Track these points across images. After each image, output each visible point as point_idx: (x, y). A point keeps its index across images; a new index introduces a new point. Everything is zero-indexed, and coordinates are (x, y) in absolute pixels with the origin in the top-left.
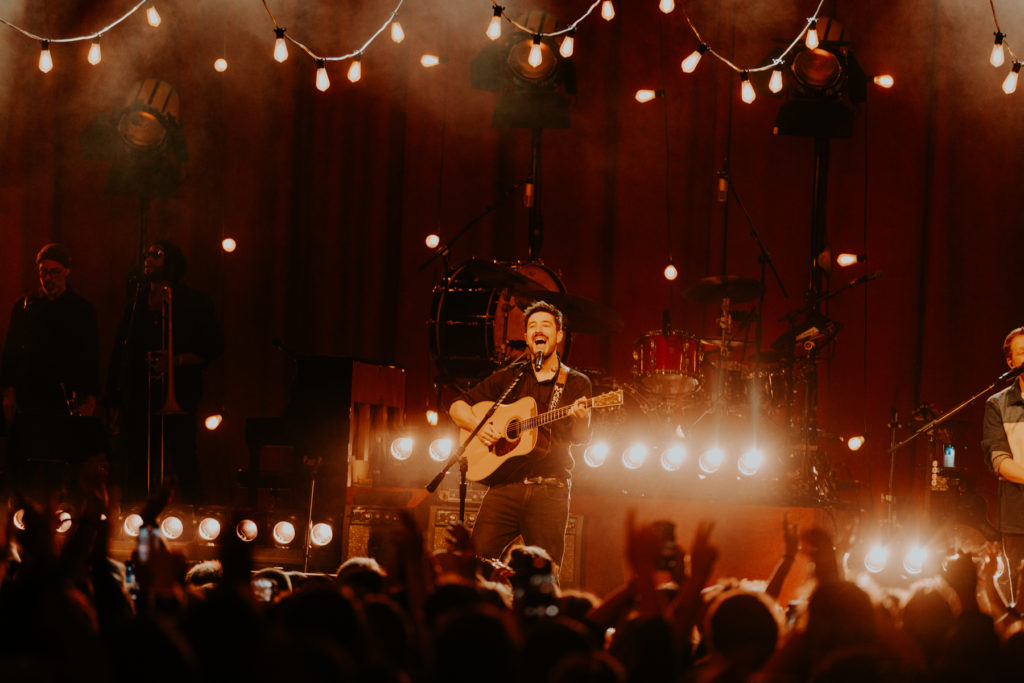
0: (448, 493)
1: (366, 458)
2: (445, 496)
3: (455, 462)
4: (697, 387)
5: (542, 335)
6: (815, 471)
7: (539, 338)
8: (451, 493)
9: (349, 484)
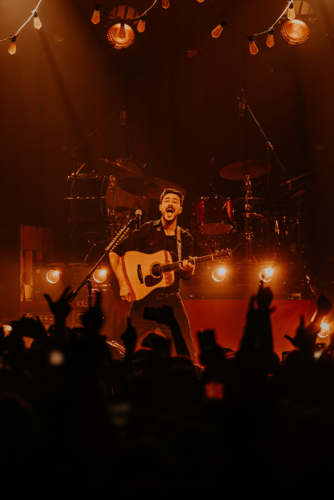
0: (82, 302)
1: (31, 284)
2: (81, 304)
3: (85, 283)
4: (232, 230)
5: (172, 208)
6: (307, 278)
7: (170, 209)
8: (85, 302)
9: (22, 300)
